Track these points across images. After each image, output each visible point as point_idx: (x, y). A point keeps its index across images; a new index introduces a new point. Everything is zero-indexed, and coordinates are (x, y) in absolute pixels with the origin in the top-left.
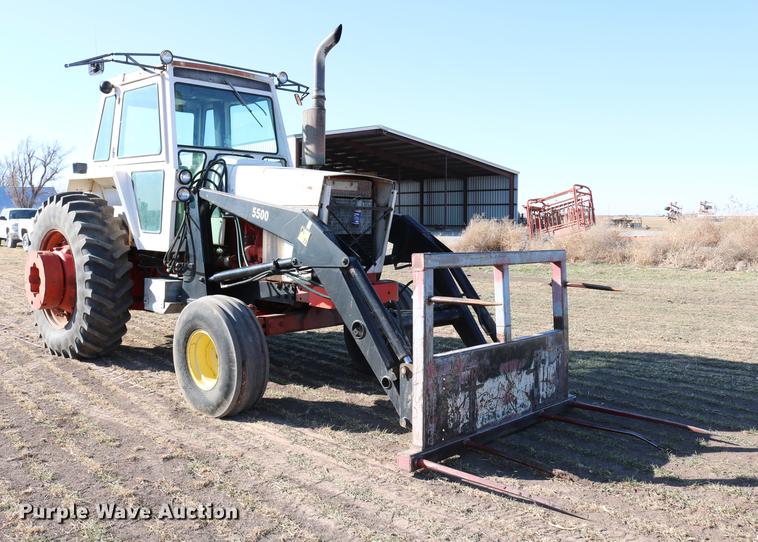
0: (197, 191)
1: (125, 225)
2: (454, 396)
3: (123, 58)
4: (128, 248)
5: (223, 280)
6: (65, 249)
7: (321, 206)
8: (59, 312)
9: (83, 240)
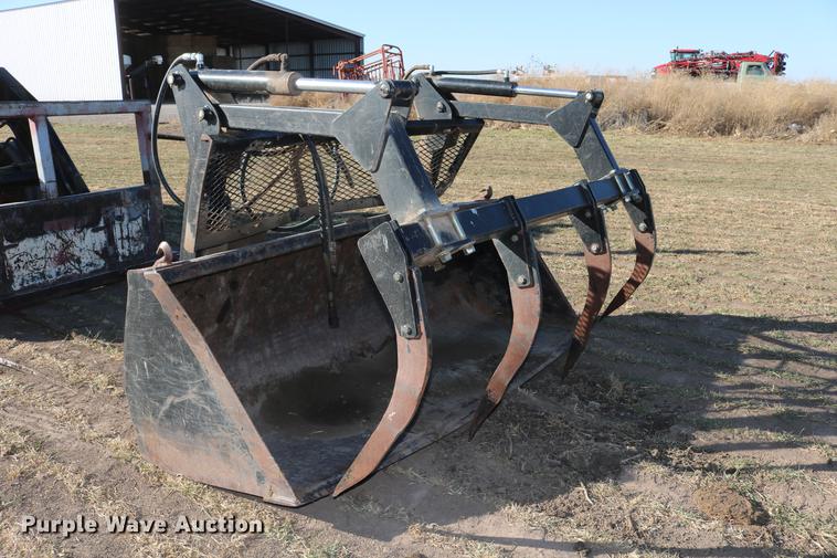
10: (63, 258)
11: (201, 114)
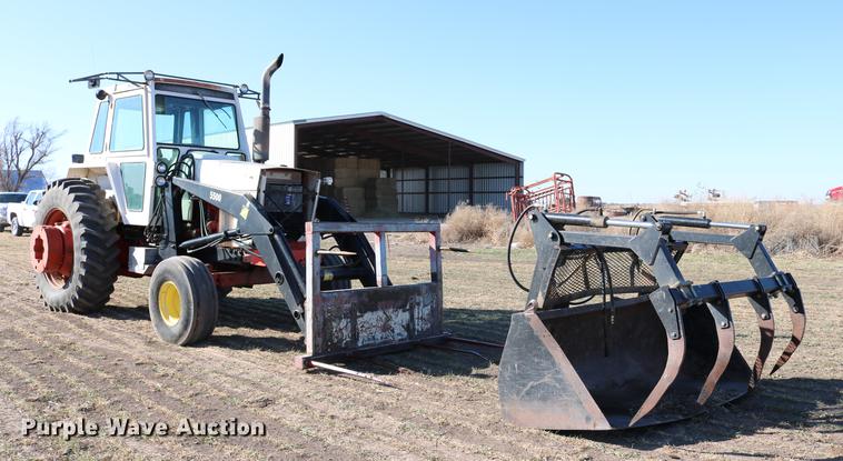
0: (170, 179)
1: (114, 205)
2: (338, 321)
3: (115, 76)
4: (116, 223)
5: (189, 247)
6: (65, 224)
7: (259, 191)
8: (58, 276)
9: (80, 216)
10: (386, 328)
11: (550, 235)
